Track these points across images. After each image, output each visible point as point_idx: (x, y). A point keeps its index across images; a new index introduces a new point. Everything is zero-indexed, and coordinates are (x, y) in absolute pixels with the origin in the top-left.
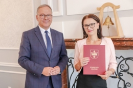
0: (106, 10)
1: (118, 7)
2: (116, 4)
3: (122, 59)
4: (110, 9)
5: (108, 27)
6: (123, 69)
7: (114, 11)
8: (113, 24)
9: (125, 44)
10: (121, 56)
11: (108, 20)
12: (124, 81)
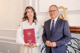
6: (68, 44)
7: (64, 11)
11: (61, 16)
12: (69, 51)
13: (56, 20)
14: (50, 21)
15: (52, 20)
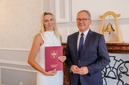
0: (107, 18)
1: (119, 15)
2: (117, 13)
3: (121, 62)
4: (112, 17)
5: (110, 33)
6: (122, 71)
7: (115, 19)
8: (114, 30)
9: (124, 48)
10: (121, 60)
11: (110, 27)
12: (123, 82)
13: (86, 33)
14: (76, 35)
15: (80, 33)
